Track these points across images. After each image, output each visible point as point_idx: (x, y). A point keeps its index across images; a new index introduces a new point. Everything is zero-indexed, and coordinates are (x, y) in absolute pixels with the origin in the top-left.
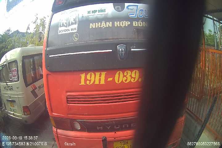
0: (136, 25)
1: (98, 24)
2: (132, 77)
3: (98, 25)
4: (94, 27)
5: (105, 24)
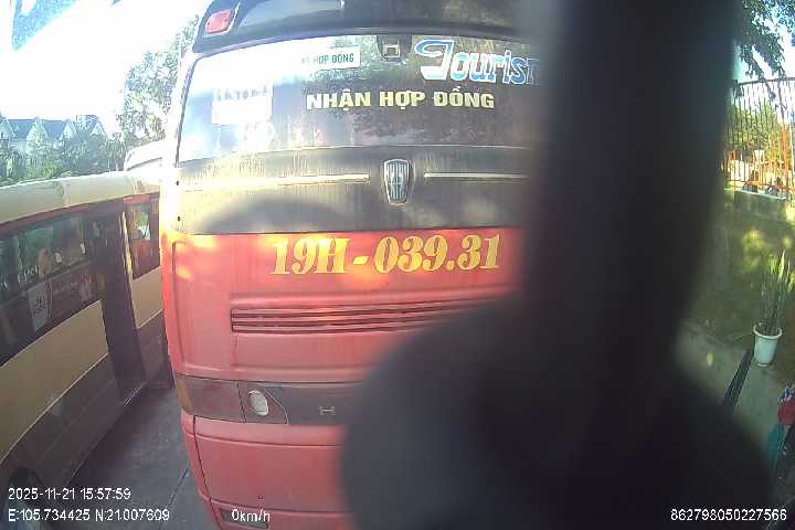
0: (441, 101)
1: (330, 97)
2: (425, 256)
3: (328, 101)
4: (318, 105)
5: (349, 97)
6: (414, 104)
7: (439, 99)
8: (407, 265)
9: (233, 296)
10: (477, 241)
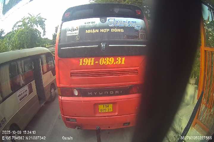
1: (90, 30)
2: (109, 62)
4: (88, 32)
5: (94, 30)
6: (107, 32)
7: (112, 30)
8: (106, 63)
9: (71, 70)
10: (120, 58)
